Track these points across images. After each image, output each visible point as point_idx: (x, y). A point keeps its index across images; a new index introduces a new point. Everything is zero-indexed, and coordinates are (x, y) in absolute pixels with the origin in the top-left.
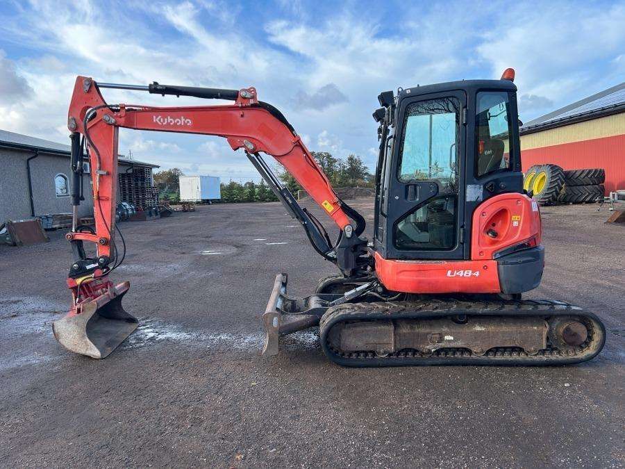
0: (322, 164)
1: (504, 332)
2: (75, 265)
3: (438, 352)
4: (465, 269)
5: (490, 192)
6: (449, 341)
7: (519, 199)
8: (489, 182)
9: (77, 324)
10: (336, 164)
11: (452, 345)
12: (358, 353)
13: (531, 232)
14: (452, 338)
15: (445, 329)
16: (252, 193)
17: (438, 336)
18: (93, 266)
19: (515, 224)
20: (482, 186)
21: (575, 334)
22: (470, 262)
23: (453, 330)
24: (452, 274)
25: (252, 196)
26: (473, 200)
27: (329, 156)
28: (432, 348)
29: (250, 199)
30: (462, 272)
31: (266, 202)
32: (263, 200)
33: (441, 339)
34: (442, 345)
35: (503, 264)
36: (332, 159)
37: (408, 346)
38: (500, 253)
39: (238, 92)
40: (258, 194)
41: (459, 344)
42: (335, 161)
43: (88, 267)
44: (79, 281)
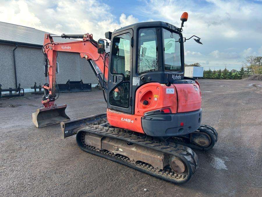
1: (143, 154)
2: (43, 96)
3: (117, 155)
4: (128, 118)
5: (144, 81)
7: (157, 87)
8: (143, 76)
11: (122, 154)
13: (163, 105)
14: (122, 150)
15: (120, 146)
16: (219, 75)
17: (117, 148)
18: (47, 97)
19: (156, 99)
20: (139, 78)
21: (177, 167)
23: (123, 147)
24: (123, 119)
25: (219, 76)
26: (135, 85)
28: (115, 152)
29: (218, 78)
30: (127, 119)
31: (226, 79)
32: (225, 78)
33: (118, 150)
34: (118, 152)
37: (106, 149)
38: (147, 113)
40: (222, 76)
41: (125, 154)
44: (44, 102)
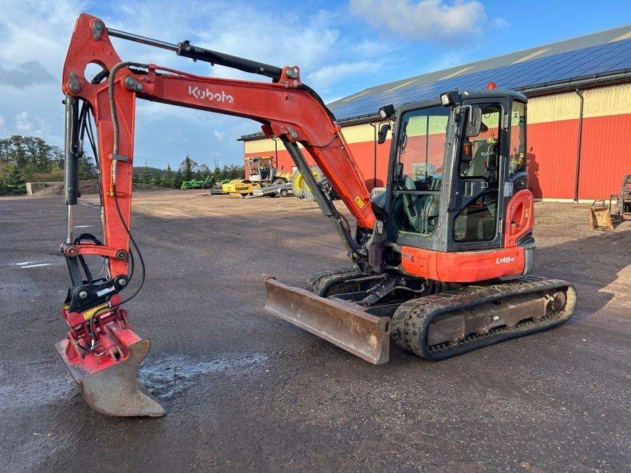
0: (33, 151)
2: (82, 294)
3: (490, 332)
4: (505, 256)
6: (497, 321)
7: (529, 195)
9: (122, 375)
10: (51, 152)
11: (498, 324)
12: (441, 344)
14: (498, 318)
15: (493, 311)
17: (490, 318)
18: (107, 291)
19: (527, 215)
20: (513, 183)
21: (559, 301)
22: (503, 250)
23: (498, 311)
26: (508, 196)
27: (41, 143)
28: (485, 329)
33: (492, 320)
34: (492, 325)
35: (529, 249)
36: (46, 146)
37: (473, 331)
38: (519, 240)
39: (281, 70)
41: (502, 322)
42: (49, 148)
43: (100, 294)
44: (88, 315)
